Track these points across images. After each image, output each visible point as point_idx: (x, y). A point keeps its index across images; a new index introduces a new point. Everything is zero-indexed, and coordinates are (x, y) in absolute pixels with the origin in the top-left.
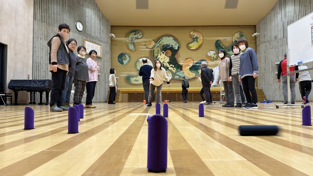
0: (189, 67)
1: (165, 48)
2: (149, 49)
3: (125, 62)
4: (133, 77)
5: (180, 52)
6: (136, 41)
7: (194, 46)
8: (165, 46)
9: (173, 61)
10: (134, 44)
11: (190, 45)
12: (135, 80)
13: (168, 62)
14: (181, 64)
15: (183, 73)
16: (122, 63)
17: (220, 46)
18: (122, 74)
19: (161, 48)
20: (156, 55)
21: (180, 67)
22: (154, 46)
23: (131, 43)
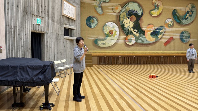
0: (150, 33)
1: (131, 14)
2: (116, 14)
3: (93, 25)
4: (100, 40)
5: (144, 18)
6: (104, 5)
7: (155, 13)
8: (130, 12)
9: (137, 27)
10: (101, 7)
11: (152, 12)
12: (103, 44)
13: (132, 27)
14: (143, 29)
15: (145, 37)
16: (90, 26)
17: (176, 14)
18: (90, 37)
19: (127, 13)
20: (122, 19)
21: (142, 32)
22: (121, 11)
23: (99, 7)
